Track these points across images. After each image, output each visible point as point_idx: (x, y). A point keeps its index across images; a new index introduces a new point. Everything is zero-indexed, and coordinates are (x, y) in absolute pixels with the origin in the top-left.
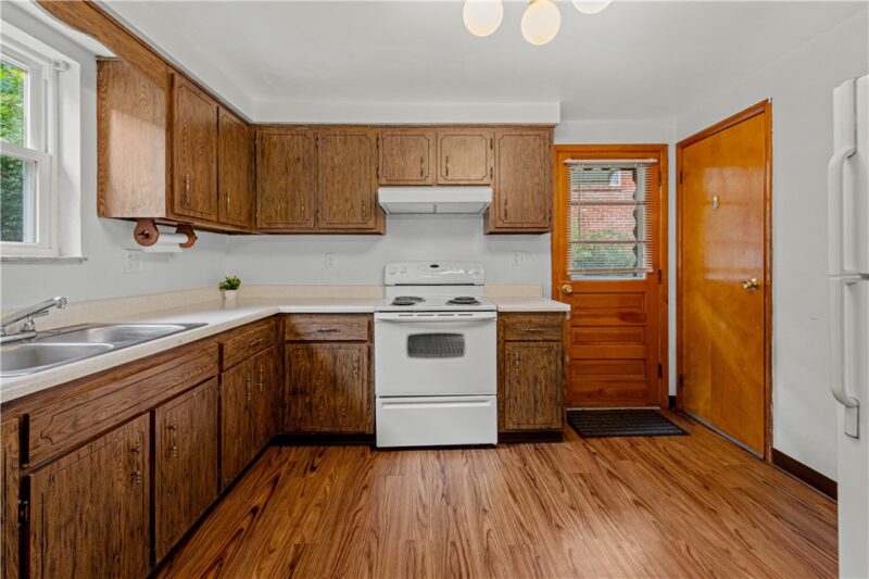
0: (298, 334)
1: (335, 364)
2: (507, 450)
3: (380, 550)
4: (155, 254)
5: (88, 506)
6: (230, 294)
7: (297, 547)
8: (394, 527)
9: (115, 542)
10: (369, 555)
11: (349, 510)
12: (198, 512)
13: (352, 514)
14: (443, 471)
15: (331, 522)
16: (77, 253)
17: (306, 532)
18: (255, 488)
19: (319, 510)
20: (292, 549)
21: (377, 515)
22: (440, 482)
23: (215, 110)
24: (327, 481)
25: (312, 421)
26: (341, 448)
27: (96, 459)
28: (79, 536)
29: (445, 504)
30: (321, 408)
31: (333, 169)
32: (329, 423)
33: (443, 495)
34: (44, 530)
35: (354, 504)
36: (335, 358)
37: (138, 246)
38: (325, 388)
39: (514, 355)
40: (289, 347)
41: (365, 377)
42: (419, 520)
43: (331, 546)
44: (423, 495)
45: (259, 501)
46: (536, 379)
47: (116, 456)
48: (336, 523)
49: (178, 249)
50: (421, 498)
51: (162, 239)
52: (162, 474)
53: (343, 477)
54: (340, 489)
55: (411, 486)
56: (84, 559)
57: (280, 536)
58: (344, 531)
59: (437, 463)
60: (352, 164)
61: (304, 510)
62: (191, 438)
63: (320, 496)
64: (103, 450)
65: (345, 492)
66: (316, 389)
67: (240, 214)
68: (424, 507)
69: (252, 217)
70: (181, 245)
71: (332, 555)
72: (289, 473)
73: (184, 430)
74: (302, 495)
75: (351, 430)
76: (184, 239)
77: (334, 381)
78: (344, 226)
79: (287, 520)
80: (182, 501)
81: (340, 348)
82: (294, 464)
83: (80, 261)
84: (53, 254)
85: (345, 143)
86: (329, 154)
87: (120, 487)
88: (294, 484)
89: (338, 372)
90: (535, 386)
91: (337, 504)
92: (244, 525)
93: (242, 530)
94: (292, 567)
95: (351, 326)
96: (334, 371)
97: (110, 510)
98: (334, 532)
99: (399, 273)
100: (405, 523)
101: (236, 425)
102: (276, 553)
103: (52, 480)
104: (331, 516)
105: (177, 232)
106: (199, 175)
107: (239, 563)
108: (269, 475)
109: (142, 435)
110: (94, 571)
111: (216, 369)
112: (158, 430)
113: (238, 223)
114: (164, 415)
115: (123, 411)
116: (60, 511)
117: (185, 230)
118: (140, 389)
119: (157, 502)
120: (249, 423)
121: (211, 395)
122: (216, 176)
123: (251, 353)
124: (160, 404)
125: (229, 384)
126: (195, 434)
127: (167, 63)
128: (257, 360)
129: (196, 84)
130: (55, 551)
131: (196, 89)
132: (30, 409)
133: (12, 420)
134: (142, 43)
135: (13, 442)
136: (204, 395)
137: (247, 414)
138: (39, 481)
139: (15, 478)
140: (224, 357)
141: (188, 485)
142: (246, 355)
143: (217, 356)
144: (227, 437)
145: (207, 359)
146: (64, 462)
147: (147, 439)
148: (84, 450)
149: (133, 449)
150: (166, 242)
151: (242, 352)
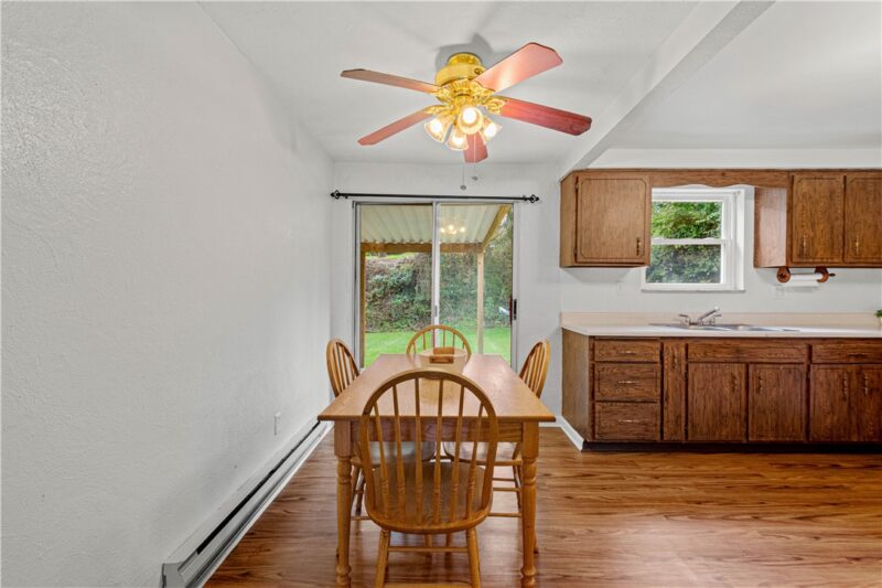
4: (793, 288)
5: (711, 388)
12: (784, 436)
16: (742, 288)
23: (845, 177)
27: (714, 371)
28: (707, 397)
34: (693, 385)
37: (778, 282)
47: (725, 375)
49: (816, 284)
51: (792, 278)
52: (753, 398)
56: (709, 407)
62: (778, 392)
64: (718, 370)
70: (819, 281)
73: (772, 384)
76: (820, 276)
79: (853, 479)
80: (770, 421)
83: (743, 292)
84: (732, 289)
87: (727, 389)
92: (821, 465)
93: (815, 465)
97: (721, 397)
101: (829, 404)
103: (696, 370)
105: (816, 272)
106: (819, 233)
108: (872, 463)
109: (740, 373)
110: (714, 415)
111: (804, 360)
112: (751, 375)
113: (875, 260)
114: (755, 370)
115: (729, 357)
116: (699, 383)
117: (821, 270)
118: (738, 351)
119: (750, 411)
120: (849, 412)
121: (797, 374)
122: (841, 229)
123: (852, 360)
124: (752, 363)
125: (819, 374)
126: (781, 391)
127: (788, 171)
128: (861, 369)
129: (819, 171)
130: (697, 395)
131: (818, 175)
132: (689, 342)
133: (683, 343)
134: (768, 171)
135: (683, 350)
136: (790, 372)
137: (846, 404)
138: (692, 367)
139: (684, 362)
140: (814, 354)
141: (774, 416)
142: (844, 361)
143: (805, 352)
144: (817, 408)
145: (793, 351)
146: (701, 365)
147: (744, 376)
148: (709, 365)
149: (734, 378)
150: (804, 279)
151: (837, 357)
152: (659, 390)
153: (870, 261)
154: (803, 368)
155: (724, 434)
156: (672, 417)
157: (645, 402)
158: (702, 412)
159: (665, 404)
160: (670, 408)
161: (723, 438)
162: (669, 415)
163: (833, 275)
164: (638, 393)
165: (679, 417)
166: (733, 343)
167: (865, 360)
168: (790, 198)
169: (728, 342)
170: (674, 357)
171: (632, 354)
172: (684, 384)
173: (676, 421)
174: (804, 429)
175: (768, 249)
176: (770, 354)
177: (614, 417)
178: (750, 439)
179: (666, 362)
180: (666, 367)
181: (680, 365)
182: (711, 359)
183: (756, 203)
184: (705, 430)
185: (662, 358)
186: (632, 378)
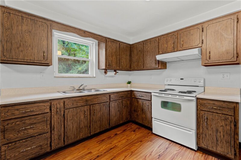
0: (135, 96)
1: (143, 105)
2: (201, 155)
3: (129, 158)
4: (108, 76)
5: (75, 118)
6: (129, 85)
7: (116, 145)
8: (138, 154)
9: (81, 127)
10: (126, 157)
11: (132, 145)
12: (102, 129)
13: (132, 146)
14: (167, 149)
15: (126, 145)
16: (95, 76)
17: (120, 144)
18: (121, 130)
19: (127, 140)
20: (114, 146)
21: (136, 149)
22: (163, 151)
23: (119, 44)
24: (134, 135)
25: (138, 119)
26: (145, 129)
27: (77, 111)
28: (74, 123)
29: (157, 158)
30: (140, 116)
31: (147, 52)
32: (141, 121)
33: (159, 155)
34: (67, 119)
35: (135, 143)
36: (143, 104)
37: (105, 74)
38: (141, 111)
39: (205, 117)
40: (133, 99)
41: (150, 111)
42: (146, 157)
43: (121, 150)
44: (153, 152)
45: (118, 133)
46: (217, 130)
47: (81, 112)
48: (127, 146)
49: (114, 75)
50: (152, 152)
51: (108, 73)
52: (92, 118)
53: (138, 136)
54: (135, 139)
55: (153, 147)
56: (75, 127)
57: (115, 142)
58: (127, 148)
59: (168, 145)
60: (152, 49)
61: (124, 139)
62: (100, 113)
63: (129, 138)
64: (78, 110)
65: (136, 140)
66: (139, 111)
67: (127, 66)
68: (150, 155)
69: (130, 67)
70: (115, 74)
71: (119, 152)
72: (129, 130)
73: (98, 111)
74: (127, 136)
75: (146, 125)
76: (115, 73)
77: (143, 110)
78: (150, 67)
79: (119, 140)
80: (98, 125)
81: (144, 101)
82: (132, 128)
83: (95, 77)
84: (92, 76)
85: (150, 44)
86: (147, 48)
87: (82, 117)
88: (127, 133)
89: (144, 108)
90: (217, 133)
91: (131, 141)
92: (112, 136)
93: (111, 137)
94: (111, 149)
95: (146, 96)
96: (143, 107)
97: (80, 121)
98: (125, 147)
99: (169, 81)
100: (141, 155)
101: (115, 113)
102: (112, 145)
103: (68, 112)
104: (127, 143)
105: (114, 71)
106: (113, 59)
107: (105, 142)
108: (125, 129)
109: (87, 110)
110: (77, 129)
111: (108, 100)
112: (91, 109)
113: (126, 69)
114: (93, 107)
115: (83, 104)
116: (70, 117)
117: (115, 71)
118: (87, 101)
119: (91, 123)
120: (120, 114)
121: (106, 105)
122: (119, 58)
123: (120, 98)
124: (92, 104)
125: (113, 104)
126: (101, 113)
127: (106, 38)
128: (122, 101)
129: (113, 40)
130: (69, 123)
131: (113, 41)
132: (65, 100)
133: (62, 101)
134: (99, 36)
135: (62, 104)
136: (104, 105)
137: (119, 112)
138: (66, 111)
139: (62, 109)
140: (111, 98)
141: (99, 122)
142: (118, 99)
143: (108, 98)
144: (112, 116)
145: (105, 98)
146: (71, 110)
147: (89, 110)
148: (75, 109)
149: (85, 112)
150: (111, 73)
151: (117, 98)
152: (49, 126)
153: (125, 68)
154: (108, 103)
155: (82, 136)
156: (56, 137)
157: (40, 135)
158: (71, 130)
159: (53, 132)
160: (56, 133)
161: (81, 137)
162: (55, 136)
163: (118, 72)
164: (35, 131)
165: (60, 135)
166: (84, 98)
167: (123, 98)
168: (106, 46)
169: (83, 98)
170: (57, 108)
171: (31, 111)
172: (62, 119)
173: (59, 138)
174: (108, 124)
175: (101, 63)
176: (98, 100)
177: (18, 150)
178: (91, 134)
179: (53, 111)
180: (53, 114)
181: (61, 111)
182: (76, 106)
183: (98, 47)
184: (73, 137)
185: (51, 110)
186: (31, 124)
